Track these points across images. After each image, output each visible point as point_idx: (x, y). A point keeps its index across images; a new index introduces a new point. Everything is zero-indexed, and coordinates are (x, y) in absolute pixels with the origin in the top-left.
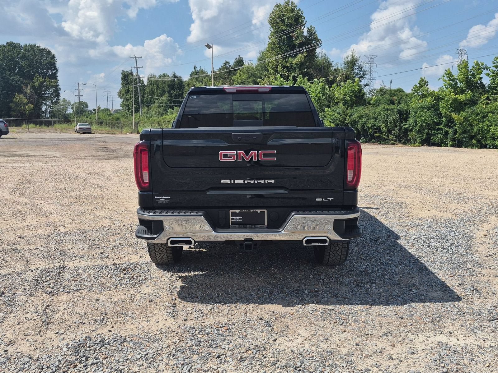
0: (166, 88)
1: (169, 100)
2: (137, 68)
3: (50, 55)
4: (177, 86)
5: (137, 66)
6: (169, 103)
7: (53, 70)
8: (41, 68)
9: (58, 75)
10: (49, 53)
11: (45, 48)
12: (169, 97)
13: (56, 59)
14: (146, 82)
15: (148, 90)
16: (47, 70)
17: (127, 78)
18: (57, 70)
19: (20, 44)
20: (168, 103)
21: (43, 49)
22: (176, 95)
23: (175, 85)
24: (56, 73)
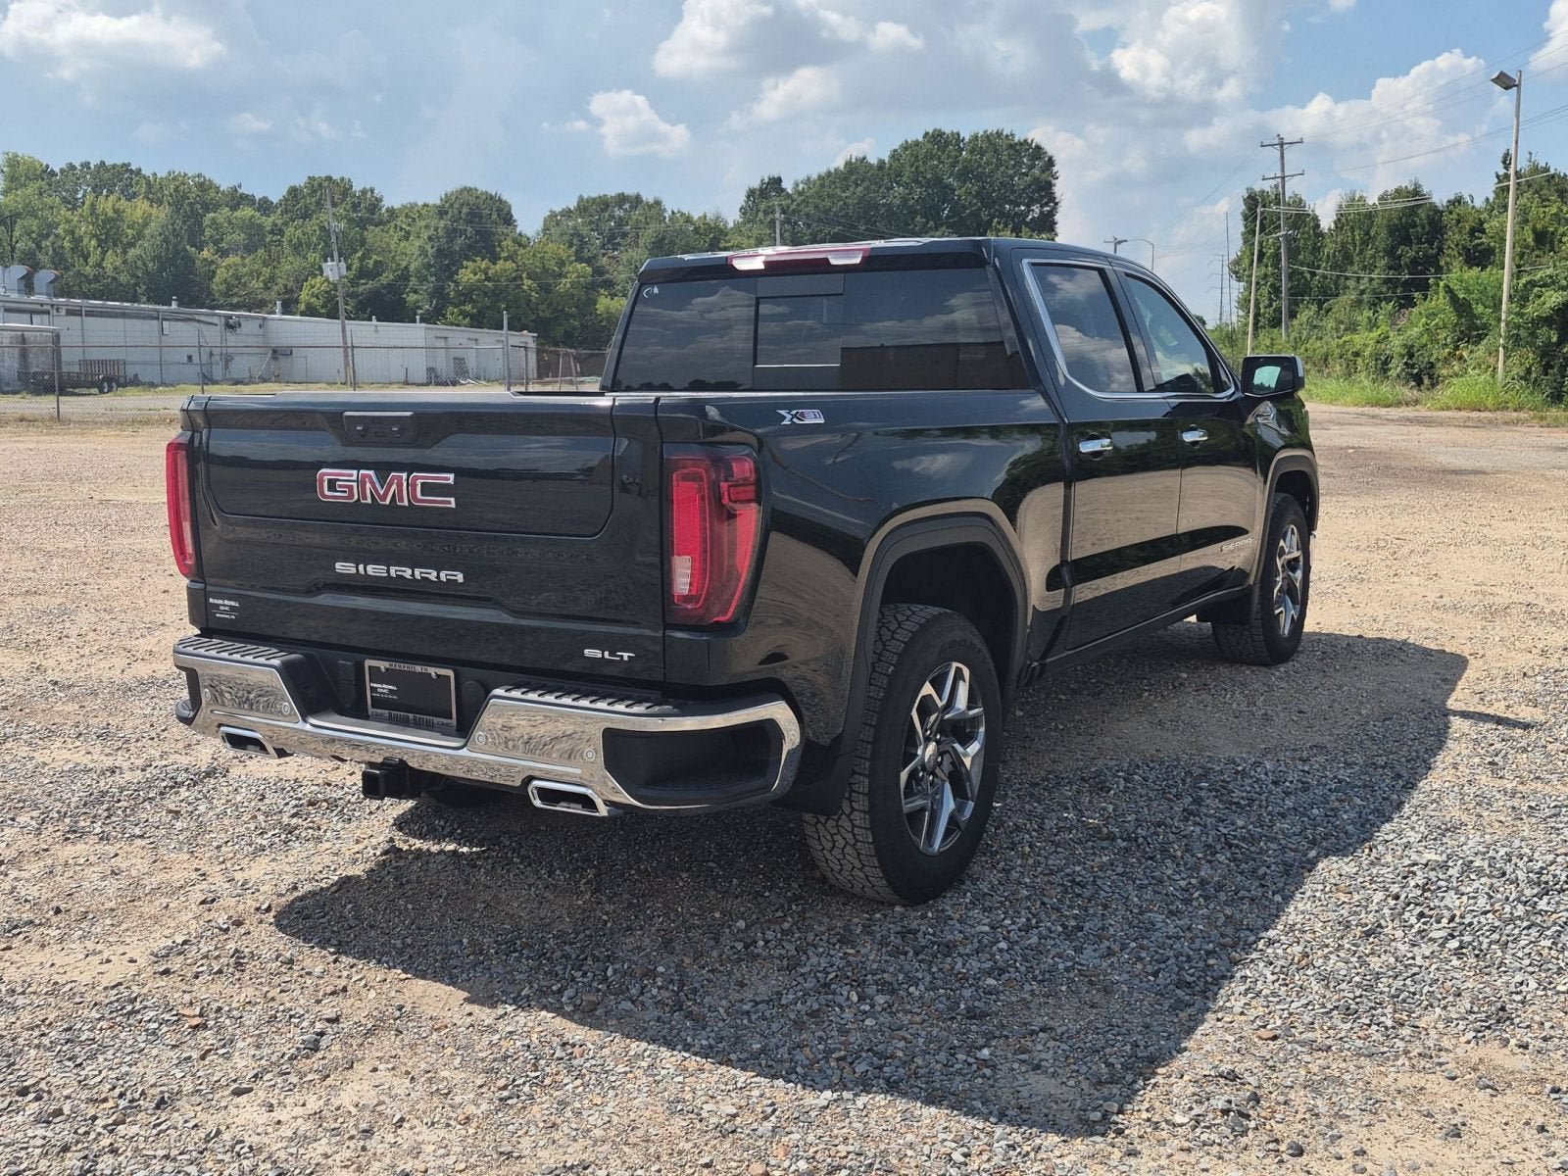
0: (1382, 239)
1: (1387, 281)
2: (1283, 178)
3: (1039, 158)
4: (1424, 228)
5: (1283, 170)
6: (1388, 289)
7: (1046, 204)
8: (1011, 202)
9: (1057, 218)
10: (1038, 152)
11: (1025, 141)
12: (1390, 268)
13: (1055, 169)
14: (1327, 223)
15: (1329, 248)
16: (1028, 206)
17: (1259, 211)
18: (1057, 204)
19: (958, 134)
20: (1384, 289)
21: (1021, 144)
22: (1414, 262)
23: (1415, 226)
24: (1052, 213)
